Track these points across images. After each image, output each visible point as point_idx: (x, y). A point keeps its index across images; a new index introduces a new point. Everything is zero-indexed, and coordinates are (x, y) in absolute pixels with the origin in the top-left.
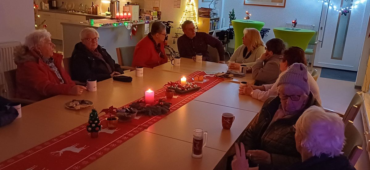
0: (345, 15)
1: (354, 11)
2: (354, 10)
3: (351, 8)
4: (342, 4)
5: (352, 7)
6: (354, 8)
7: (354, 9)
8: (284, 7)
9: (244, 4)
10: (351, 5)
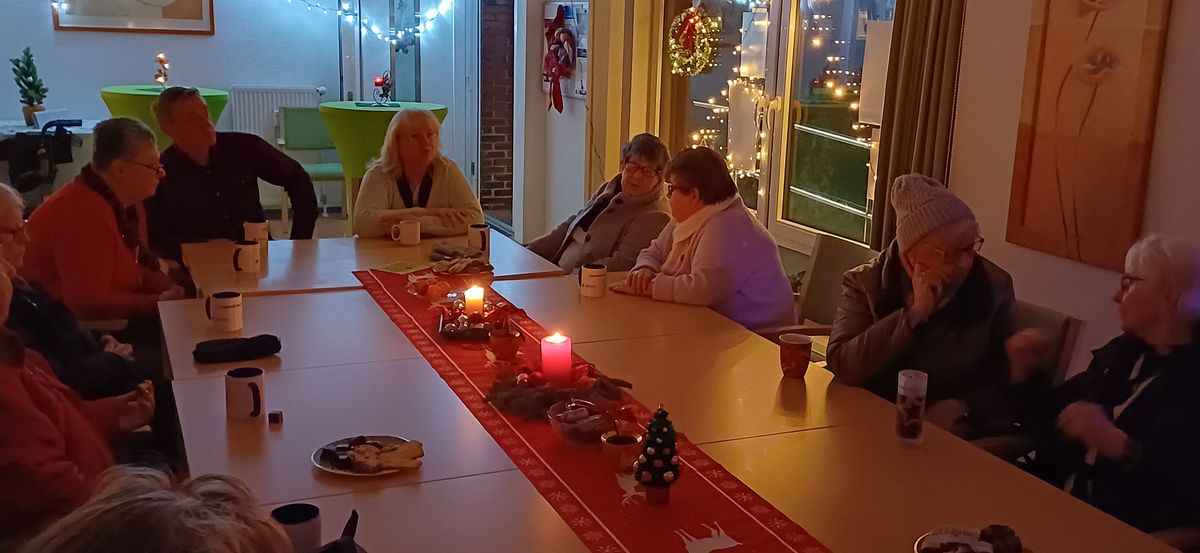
0: (406, 52)
1: (428, 40)
2: (425, 35)
3: (418, 32)
4: (392, 19)
5: (420, 28)
6: (426, 29)
7: (426, 32)
8: (211, 33)
9: (57, 27)
10: (418, 21)
